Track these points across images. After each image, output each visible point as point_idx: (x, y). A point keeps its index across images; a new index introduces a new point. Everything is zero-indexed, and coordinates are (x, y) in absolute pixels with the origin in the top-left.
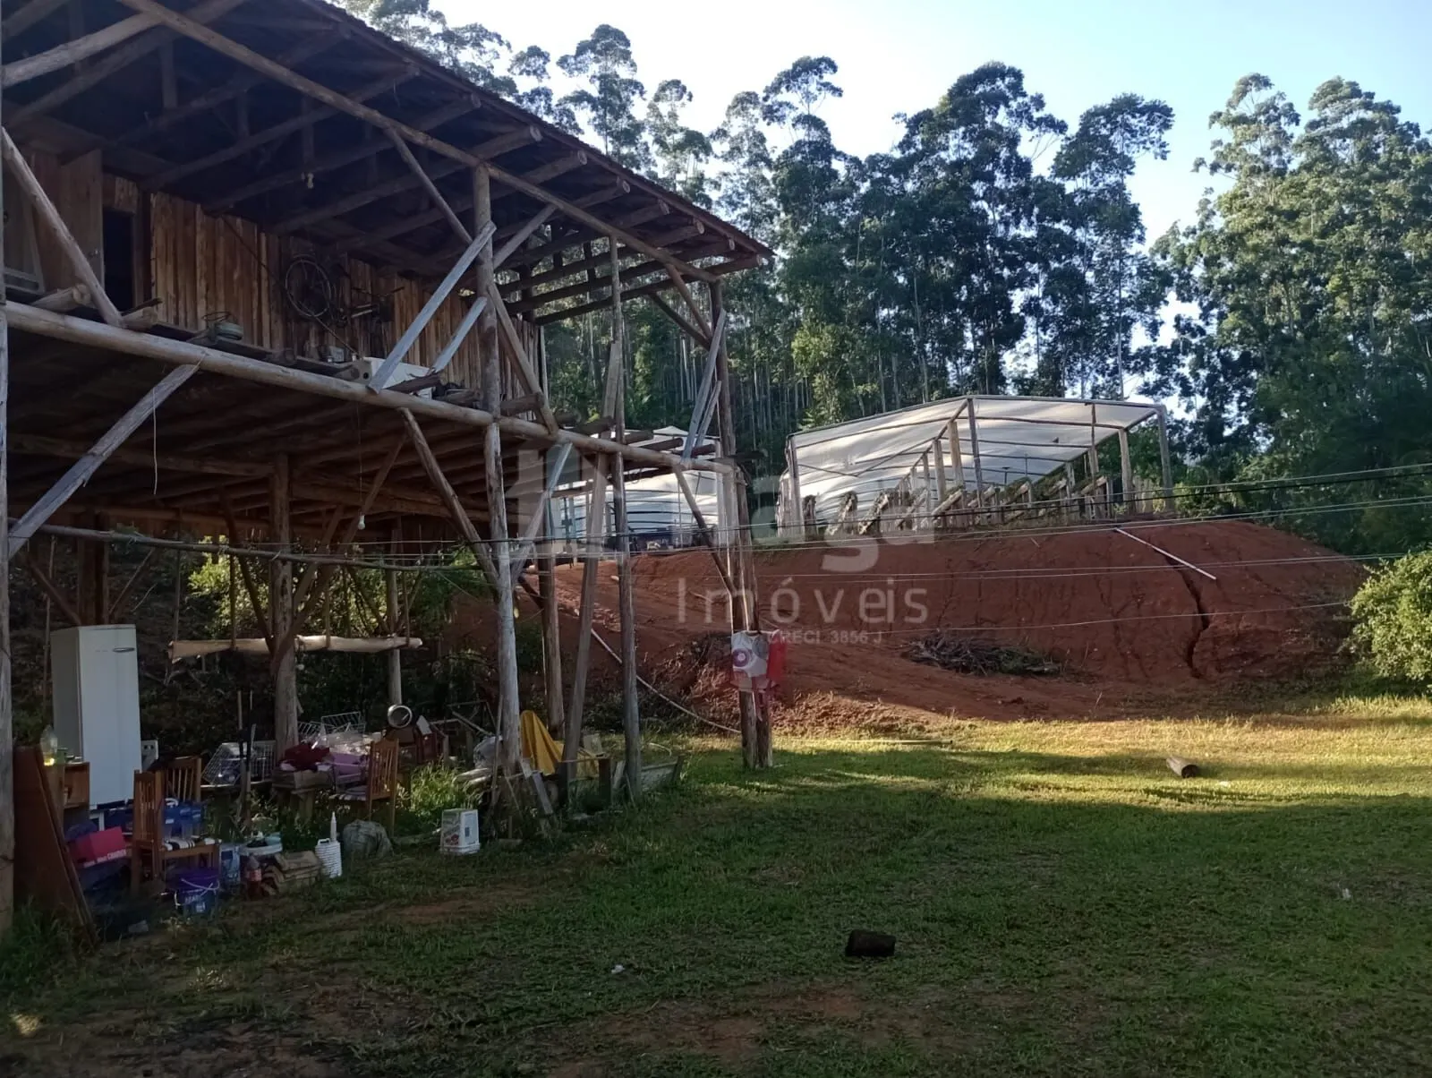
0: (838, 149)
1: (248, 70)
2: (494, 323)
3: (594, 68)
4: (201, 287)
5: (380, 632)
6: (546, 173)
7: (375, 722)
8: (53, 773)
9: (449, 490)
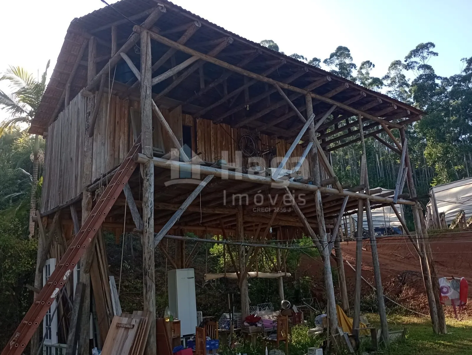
0: (438, 76)
1: (227, 70)
2: (316, 151)
3: (337, 62)
4: (213, 149)
5: (275, 270)
6: (333, 93)
7: (277, 307)
8: (169, 324)
9: (303, 216)
